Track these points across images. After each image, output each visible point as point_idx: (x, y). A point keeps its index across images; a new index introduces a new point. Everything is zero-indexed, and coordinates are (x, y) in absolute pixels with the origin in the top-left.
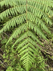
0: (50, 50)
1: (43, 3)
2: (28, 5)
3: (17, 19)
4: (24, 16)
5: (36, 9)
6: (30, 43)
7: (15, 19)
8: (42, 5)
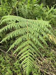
0: (50, 70)
1: (40, 22)
2: (28, 23)
3: (20, 31)
4: (25, 29)
5: (35, 26)
6: (30, 49)
7: (18, 31)
8: (39, 24)
